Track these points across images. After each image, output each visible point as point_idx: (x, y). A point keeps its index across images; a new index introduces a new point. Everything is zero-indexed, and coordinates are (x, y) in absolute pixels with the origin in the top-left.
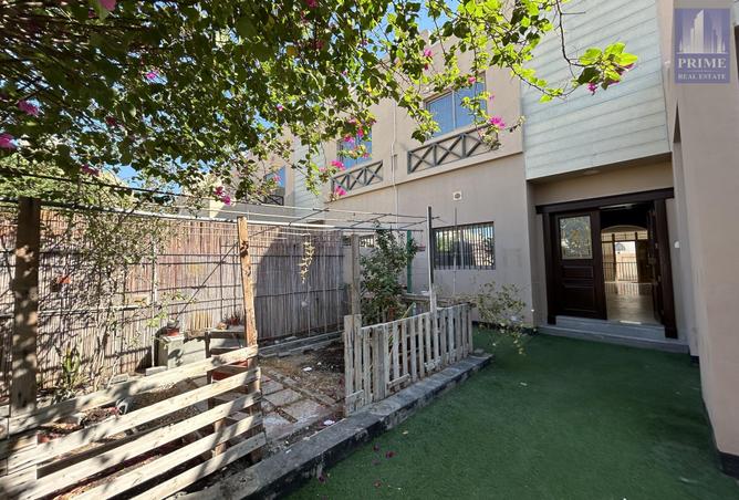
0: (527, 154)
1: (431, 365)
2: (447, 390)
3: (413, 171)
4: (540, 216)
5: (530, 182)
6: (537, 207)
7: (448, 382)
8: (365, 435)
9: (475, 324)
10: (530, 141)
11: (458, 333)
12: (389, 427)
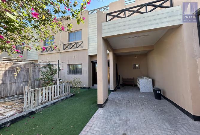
0: (89, 50)
1: (56, 97)
2: (58, 102)
3: (65, 49)
4: (92, 63)
5: (89, 56)
6: (91, 61)
7: (59, 100)
8: (27, 115)
9: (71, 87)
10: (89, 47)
11: (66, 89)
12: (36, 112)
